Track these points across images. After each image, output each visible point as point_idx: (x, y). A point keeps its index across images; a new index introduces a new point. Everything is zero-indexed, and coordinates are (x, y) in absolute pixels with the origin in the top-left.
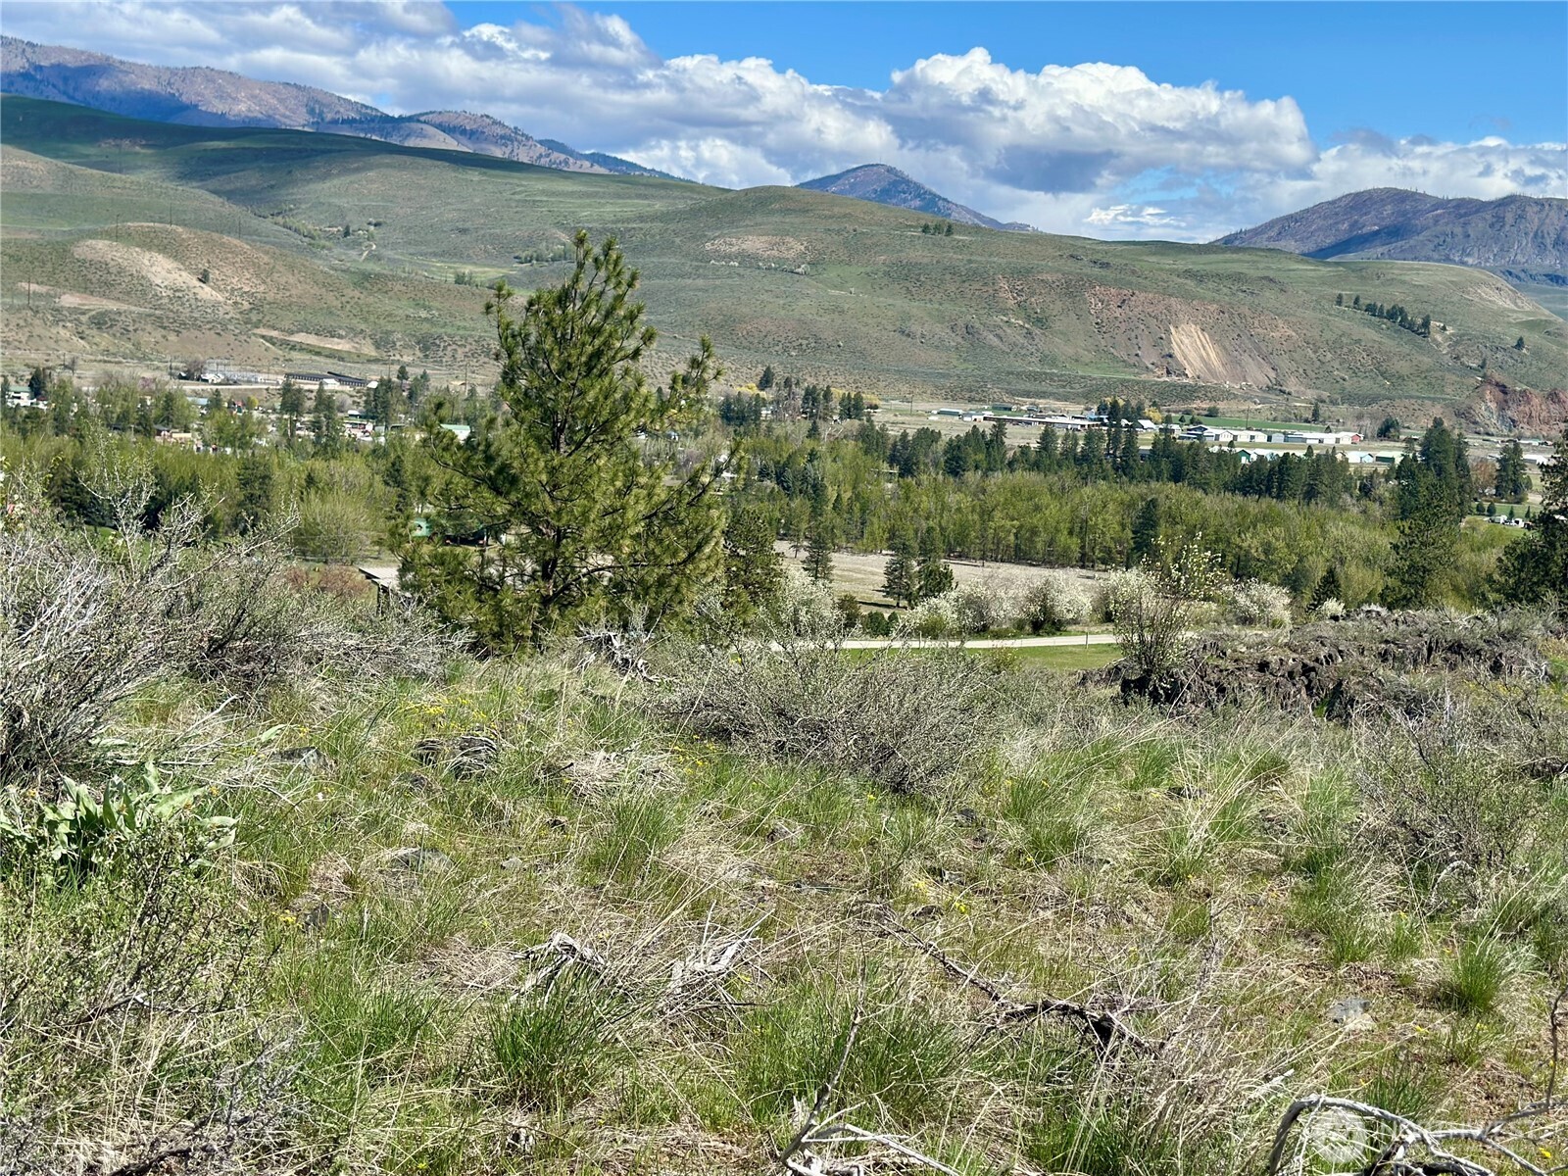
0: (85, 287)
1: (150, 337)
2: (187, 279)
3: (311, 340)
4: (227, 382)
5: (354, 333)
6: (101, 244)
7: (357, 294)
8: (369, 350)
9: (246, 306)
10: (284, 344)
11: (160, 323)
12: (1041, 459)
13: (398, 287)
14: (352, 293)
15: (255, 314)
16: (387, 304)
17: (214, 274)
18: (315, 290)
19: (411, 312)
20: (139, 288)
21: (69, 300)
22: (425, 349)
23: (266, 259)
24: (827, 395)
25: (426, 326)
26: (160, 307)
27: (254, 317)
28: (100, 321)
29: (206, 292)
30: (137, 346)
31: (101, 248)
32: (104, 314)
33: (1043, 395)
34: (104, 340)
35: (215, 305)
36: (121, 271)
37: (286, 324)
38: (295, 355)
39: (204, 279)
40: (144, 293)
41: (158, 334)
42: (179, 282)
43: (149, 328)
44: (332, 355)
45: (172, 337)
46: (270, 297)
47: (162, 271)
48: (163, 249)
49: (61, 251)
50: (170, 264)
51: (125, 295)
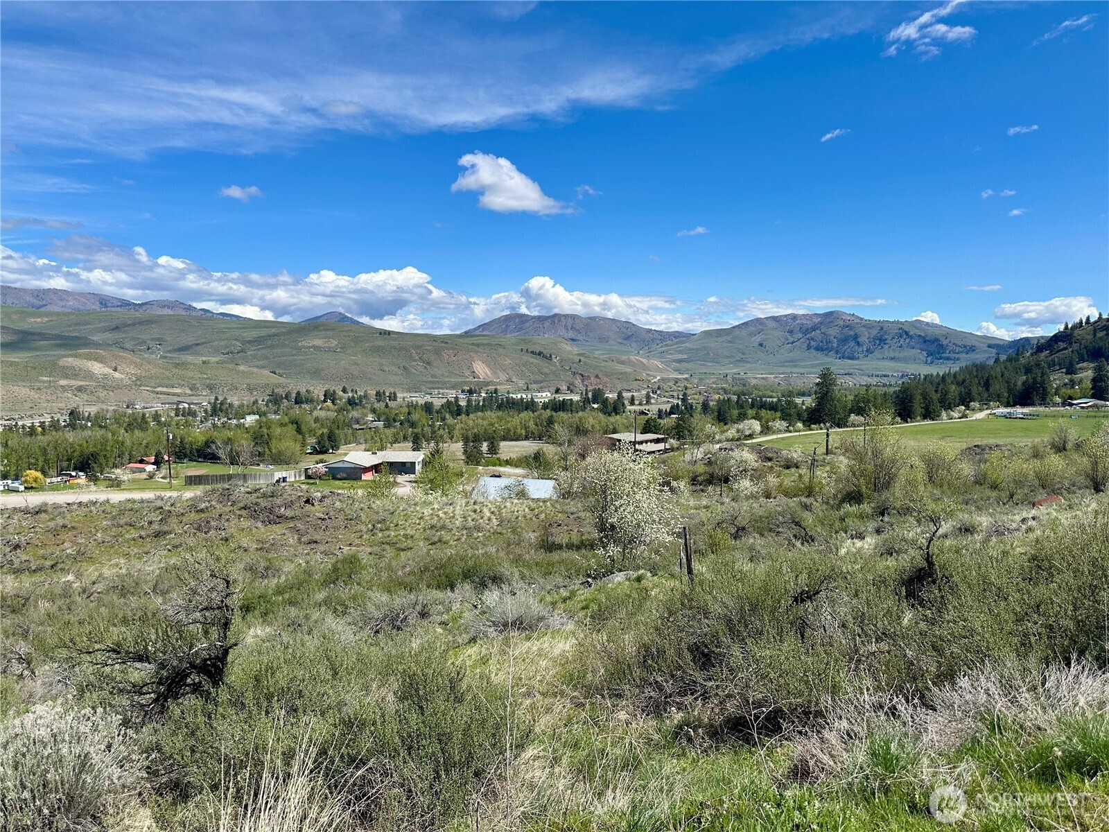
0: (67, 377)
1: (102, 394)
2: (108, 370)
3: (165, 389)
4: (144, 408)
5: (181, 386)
6: (70, 360)
7: (177, 370)
8: (189, 392)
9: (134, 379)
10: (153, 392)
11: (104, 387)
13: (192, 367)
14: (175, 370)
15: (139, 382)
16: (190, 374)
17: (119, 368)
18: (161, 371)
19: (200, 376)
20: (89, 376)
21: (63, 382)
22: (211, 389)
23: (138, 360)
24: (384, 392)
25: (208, 381)
26: (99, 382)
27: (138, 383)
28: (80, 389)
29: (117, 375)
31: (70, 361)
32: (81, 386)
34: (85, 397)
35: (122, 380)
36: (80, 369)
37: (153, 384)
38: (159, 396)
39: (115, 370)
40: (92, 378)
41: (105, 392)
42: (105, 372)
43: (101, 390)
44: (174, 394)
45: (111, 393)
46: (143, 374)
47: (97, 368)
48: (96, 360)
49: (54, 364)
50: (100, 365)
51: (85, 378)
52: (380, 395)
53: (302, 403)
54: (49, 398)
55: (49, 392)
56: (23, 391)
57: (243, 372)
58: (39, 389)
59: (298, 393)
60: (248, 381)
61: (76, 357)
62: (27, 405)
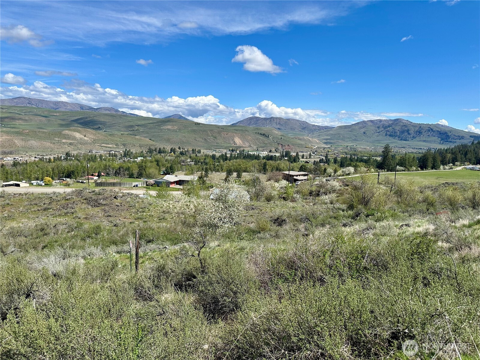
0: (65, 138)
1: (80, 146)
2: (82, 136)
3: (105, 145)
4: (96, 153)
5: (112, 144)
6: (67, 131)
7: (110, 137)
8: (115, 146)
9: (93, 140)
10: (100, 146)
11: (80, 143)
13: (116, 136)
14: (109, 137)
15: (94, 141)
16: (116, 139)
17: (87, 135)
18: (104, 137)
19: (120, 140)
20: (74, 138)
21: (64, 141)
22: (124, 146)
23: (94, 132)
25: (123, 142)
26: (78, 141)
27: (94, 142)
28: (71, 144)
29: (86, 138)
30: (78, 148)
31: (66, 132)
32: (71, 143)
33: (221, 149)
34: (72, 147)
35: (88, 140)
36: (71, 136)
37: (100, 143)
38: (102, 148)
39: (85, 136)
40: (75, 139)
41: (81, 145)
42: (81, 137)
43: (79, 145)
44: (109, 147)
45: (83, 146)
46: (96, 138)
47: (78, 135)
48: (77, 132)
49: (61, 133)
50: (79, 134)
51: (73, 139)
52: (194, 151)
53: (161, 153)
54: (58, 147)
55: (58, 144)
56: (48, 144)
57: (138, 139)
58: (54, 143)
59: (160, 149)
60: (140, 143)
61: (69, 130)
62: (50, 150)
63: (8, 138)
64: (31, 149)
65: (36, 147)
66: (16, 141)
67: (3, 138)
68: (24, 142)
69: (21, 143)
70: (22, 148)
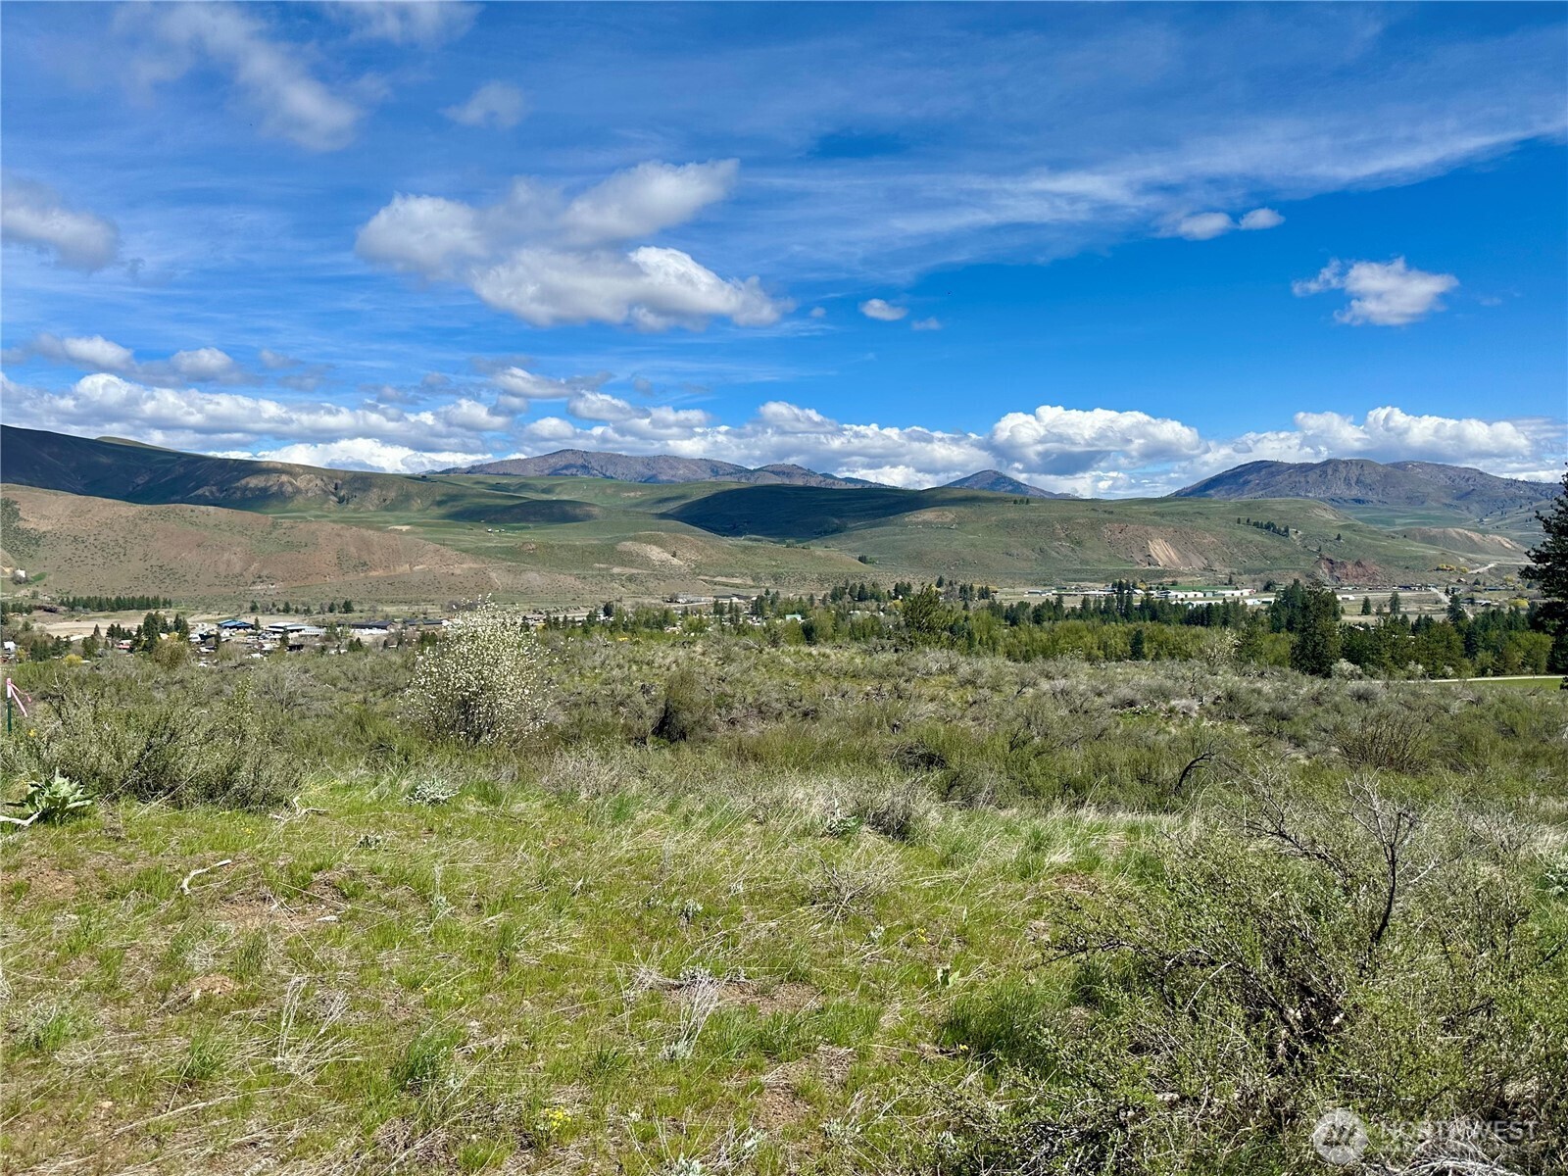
0: (623, 564)
1: (652, 584)
2: (666, 556)
3: (724, 579)
4: (688, 602)
5: (743, 575)
6: (628, 543)
8: (750, 582)
9: (694, 566)
10: (712, 582)
11: (656, 577)
12: (1084, 612)
13: (761, 551)
14: (741, 556)
15: (698, 570)
16: (757, 560)
17: (679, 553)
18: (724, 556)
19: (768, 563)
20: (646, 562)
21: (616, 570)
22: (776, 580)
23: (701, 544)
24: (971, 588)
25: (776, 569)
26: (655, 570)
27: (697, 571)
28: (631, 579)
29: (675, 561)
30: (647, 589)
31: (628, 545)
32: (632, 575)
33: (1083, 580)
34: (633, 587)
35: (680, 567)
36: (638, 555)
37: (712, 573)
38: (716, 587)
39: (674, 556)
40: (648, 564)
41: (656, 582)
42: (663, 558)
43: (652, 580)
44: (734, 586)
45: (662, 583)
46: (704, 561)
47: (656, 553)
48: (655, 543)
49: (612, 548)
50: (659, 550)
51: (640, 566)
52: (966, 592)
53: (865, 599)
54: (593, 589)
55: (594, 581)
56: (568, 580)
57: (820, 558)
58: (584, 578)
59: (862, 587)
60: (821, 570)
61: (635, 540)
62: (570, 596)
63: (475, 566)
64: (526, 594)
65: (538, 589)
66: (493, 575)
67: (464, 566)
68: (512, 576)
69: (504, 580)
70: (507, 591)
